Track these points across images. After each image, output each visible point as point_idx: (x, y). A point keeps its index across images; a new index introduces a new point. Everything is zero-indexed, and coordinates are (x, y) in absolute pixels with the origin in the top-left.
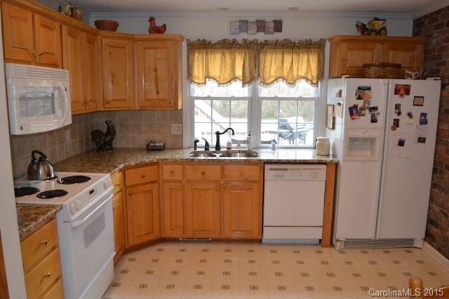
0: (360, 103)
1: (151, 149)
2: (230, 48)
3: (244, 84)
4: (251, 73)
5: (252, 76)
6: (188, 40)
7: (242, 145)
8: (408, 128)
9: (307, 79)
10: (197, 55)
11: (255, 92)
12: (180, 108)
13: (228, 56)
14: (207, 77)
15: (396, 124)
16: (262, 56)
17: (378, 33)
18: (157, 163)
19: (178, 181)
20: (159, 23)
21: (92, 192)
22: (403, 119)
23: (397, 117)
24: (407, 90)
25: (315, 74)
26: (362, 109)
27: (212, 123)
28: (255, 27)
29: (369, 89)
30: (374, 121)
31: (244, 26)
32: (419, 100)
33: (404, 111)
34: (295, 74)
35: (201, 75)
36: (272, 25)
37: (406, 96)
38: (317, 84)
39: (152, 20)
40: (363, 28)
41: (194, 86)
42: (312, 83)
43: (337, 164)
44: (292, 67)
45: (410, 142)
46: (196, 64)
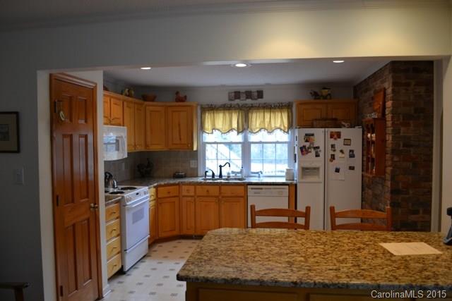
0: (307, 144)
1: (176, 176)
2: (229, 110)
3: (238, 133)
4: (243, 126)
5: (244, 128)
6: (201, 105)
7: (238, 175)
8: (342, 161)
9: (281, 129)
10: (207, 114)
11: (246, 138)
12: (195, 149)
13: (227, 115)
14: (214, 129)
15: (333, 157)
16: (250, 115)
17: (325, 98)
18: (178, 184)
19: (192, 196)
20: (182, 95)
21: (137, 194)
22: (338, 154)
23: (333, 153)
24: (339, 135)
25: (286, 126)
26: (309, 148)
27: (217, 159)
28: (245, 95)
29: (313, 135)
30: (317, 155)
31: (237, 95)
32: (347, 142)
33: (338, 148)
34: (273, 126)
35: (210, 127)
36: (256, 94)
37: (339, 139)
38: (288, 132)
39: (177, 93)
40: (316, 95)
41: (205, 135)
42: (284, 131)
43: (296, 185)
44: (270, 121)
45: (344, 169)
46: (206, 121)
